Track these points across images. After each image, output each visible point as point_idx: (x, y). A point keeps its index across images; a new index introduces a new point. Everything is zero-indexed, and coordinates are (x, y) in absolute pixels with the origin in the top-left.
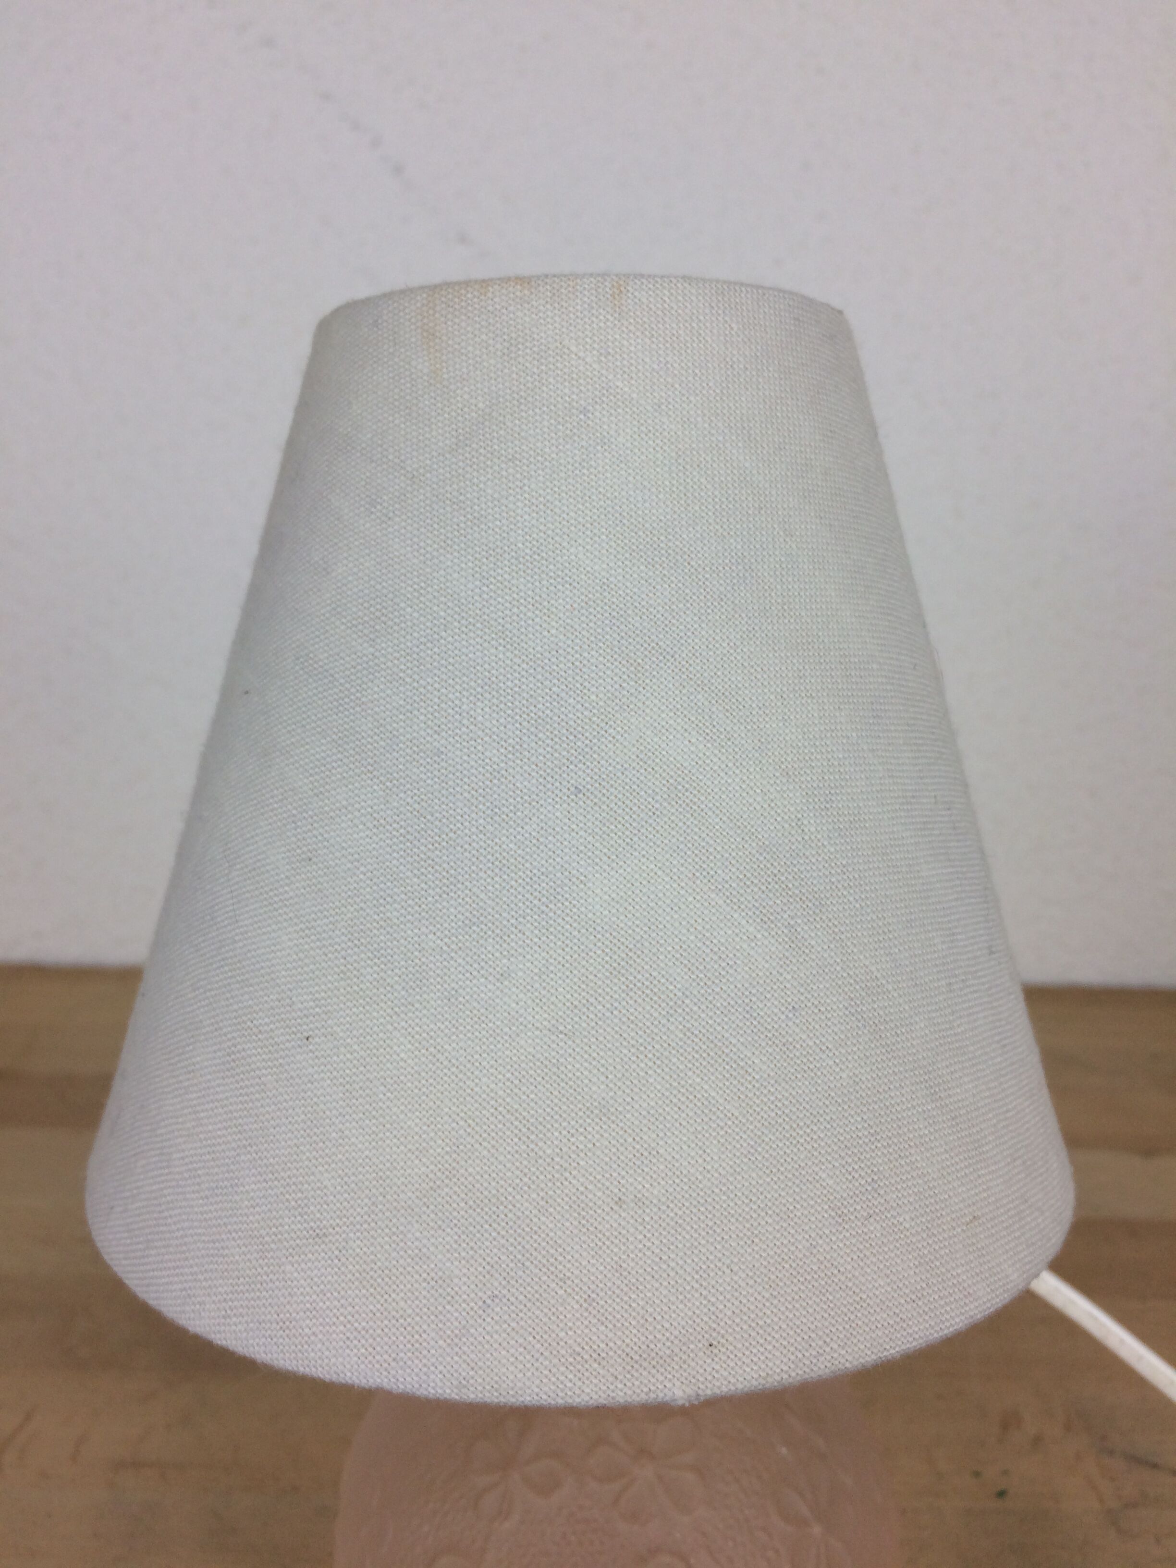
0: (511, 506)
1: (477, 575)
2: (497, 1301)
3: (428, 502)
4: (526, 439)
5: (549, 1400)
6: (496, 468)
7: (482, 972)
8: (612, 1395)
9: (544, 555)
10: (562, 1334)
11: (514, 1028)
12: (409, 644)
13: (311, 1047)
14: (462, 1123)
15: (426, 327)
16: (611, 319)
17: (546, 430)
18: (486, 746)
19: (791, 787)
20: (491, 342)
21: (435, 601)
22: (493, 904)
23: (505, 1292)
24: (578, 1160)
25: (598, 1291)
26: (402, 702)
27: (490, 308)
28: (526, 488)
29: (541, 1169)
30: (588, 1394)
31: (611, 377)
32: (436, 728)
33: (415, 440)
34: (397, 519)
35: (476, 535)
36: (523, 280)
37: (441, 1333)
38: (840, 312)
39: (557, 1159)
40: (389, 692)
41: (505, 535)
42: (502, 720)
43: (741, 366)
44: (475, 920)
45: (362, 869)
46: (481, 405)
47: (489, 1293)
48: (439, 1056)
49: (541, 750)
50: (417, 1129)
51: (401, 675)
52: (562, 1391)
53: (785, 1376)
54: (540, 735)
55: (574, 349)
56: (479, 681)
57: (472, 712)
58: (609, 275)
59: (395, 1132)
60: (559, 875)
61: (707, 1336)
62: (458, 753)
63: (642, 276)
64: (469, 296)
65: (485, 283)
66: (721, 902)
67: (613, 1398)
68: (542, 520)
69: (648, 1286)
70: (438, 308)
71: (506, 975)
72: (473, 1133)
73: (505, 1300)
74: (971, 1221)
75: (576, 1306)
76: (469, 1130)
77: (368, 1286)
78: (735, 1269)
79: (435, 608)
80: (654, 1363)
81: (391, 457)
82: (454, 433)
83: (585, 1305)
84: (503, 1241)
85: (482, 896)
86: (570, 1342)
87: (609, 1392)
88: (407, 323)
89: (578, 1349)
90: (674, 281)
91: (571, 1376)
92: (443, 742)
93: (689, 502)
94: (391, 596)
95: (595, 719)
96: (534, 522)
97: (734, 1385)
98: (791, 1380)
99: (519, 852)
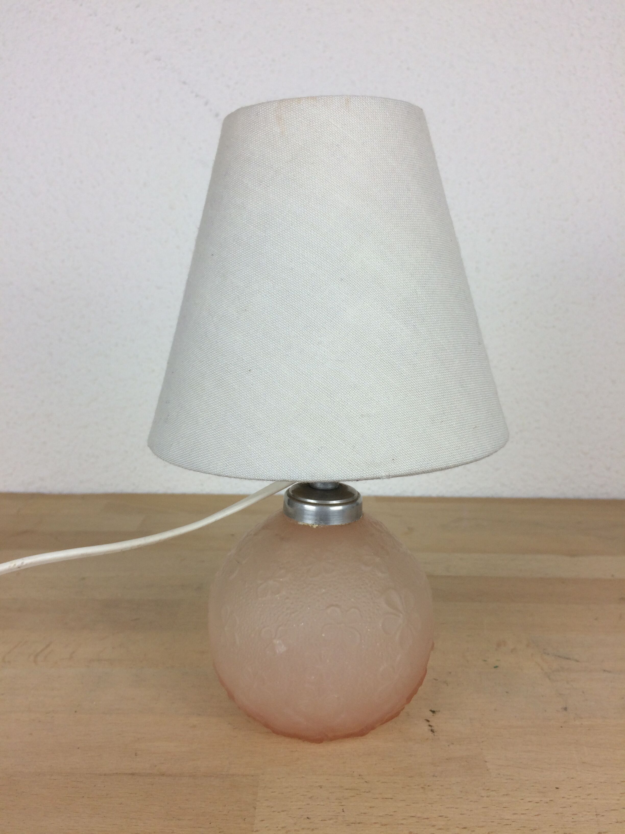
0: (313, 180)
1: (302, 205)
2: (323, 448)
3: (282, 180)
4: (318, 156)
5: (342, 478)
6: (307, 166)
7: (312, 342)
8: (362, 475)
9: (325, 197)
10: (345, 458)
11: (323, 360)
12: (278, 231)
13: (251, 373)
14: (307, 393)
15: (277, 116)
16: (346, 112)
17: (324, 152)
18: (309, 265)
19: (412, 279)
20: (303, 120)
21: (287, 215)
22: (314, 320)
23: (325, 445)
24: (347, 402)
25: (356, 443)
26: (277, 252)
27: (302, 108)
28: (318, 174)
29: (335, 406)
30: (354, 475)
31: (346, 133)
32: (290, 260)
33: (276, 157)
34: (271, 186)
35: (301, 191)
36: (314, 98)
37: (305, 460)
38: (422, 109)
39: (341, 402)
40: (272, 248)
41: (312, 191)
42: (314, 256)
43: (391, 129)
44: (308, 325)
45: (266, 311)
46: (300, 144)
47: (320, 446)
48: (298, 371)
49: (328, 266)
50: (292, 396)
51: (276, 242)
52: (346, 475)
53: (417, 470)
54: (328, 261)
55: (333, 123)
56: (305, 243)
57: (303, 254)
58: (344, 96)
59: (284, 398)
60: (336, 308)
61: (392, 457)
62: (299, 268)
63: (355, 96)
64: (294, 104)
65: (300, 99)
66: (391, 317)
67: (363, 477)
68: (324, 185)
69: (372, 442)
70: (282, 108)
71: (320, 343)
72: (312, 396)
73: (325, 448)
74: (475, 428)
75: (349, 449)
76: (310, 395)
77: (278, 448)
78: (400, 436)
79: (287, 218)
80: (375, 465)
81: (267, 164)
82: (291, 154)
83: (352, 448)
84: (324, 430)
85: (310, 317)
86: (348, 460)
87: (361, 474)
88: (270, 114)
89: (351, 462)
90: (367, 98)
91: (348, 470)
92: (293, 265)
93: (375, 178)
94: (270, 214)
95: (346, 255)
96: (322, 185)
97: (401, 472)
98: (419, 471)
99: (322, 301)
